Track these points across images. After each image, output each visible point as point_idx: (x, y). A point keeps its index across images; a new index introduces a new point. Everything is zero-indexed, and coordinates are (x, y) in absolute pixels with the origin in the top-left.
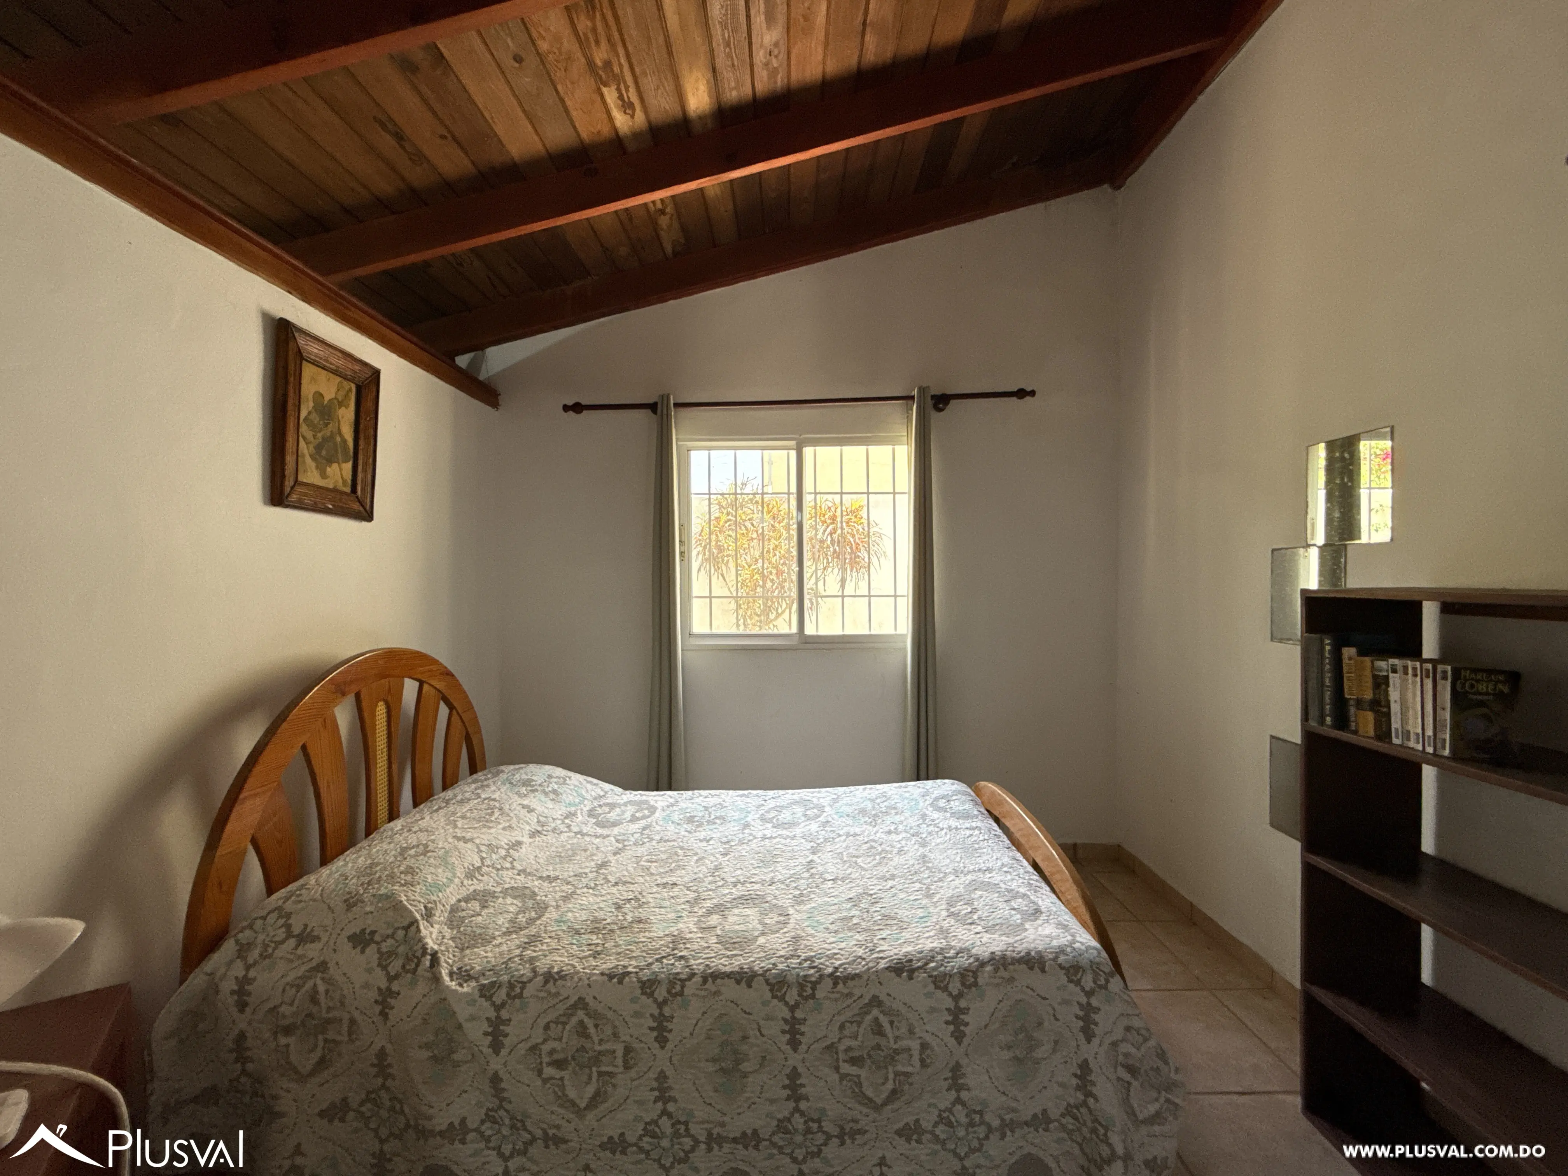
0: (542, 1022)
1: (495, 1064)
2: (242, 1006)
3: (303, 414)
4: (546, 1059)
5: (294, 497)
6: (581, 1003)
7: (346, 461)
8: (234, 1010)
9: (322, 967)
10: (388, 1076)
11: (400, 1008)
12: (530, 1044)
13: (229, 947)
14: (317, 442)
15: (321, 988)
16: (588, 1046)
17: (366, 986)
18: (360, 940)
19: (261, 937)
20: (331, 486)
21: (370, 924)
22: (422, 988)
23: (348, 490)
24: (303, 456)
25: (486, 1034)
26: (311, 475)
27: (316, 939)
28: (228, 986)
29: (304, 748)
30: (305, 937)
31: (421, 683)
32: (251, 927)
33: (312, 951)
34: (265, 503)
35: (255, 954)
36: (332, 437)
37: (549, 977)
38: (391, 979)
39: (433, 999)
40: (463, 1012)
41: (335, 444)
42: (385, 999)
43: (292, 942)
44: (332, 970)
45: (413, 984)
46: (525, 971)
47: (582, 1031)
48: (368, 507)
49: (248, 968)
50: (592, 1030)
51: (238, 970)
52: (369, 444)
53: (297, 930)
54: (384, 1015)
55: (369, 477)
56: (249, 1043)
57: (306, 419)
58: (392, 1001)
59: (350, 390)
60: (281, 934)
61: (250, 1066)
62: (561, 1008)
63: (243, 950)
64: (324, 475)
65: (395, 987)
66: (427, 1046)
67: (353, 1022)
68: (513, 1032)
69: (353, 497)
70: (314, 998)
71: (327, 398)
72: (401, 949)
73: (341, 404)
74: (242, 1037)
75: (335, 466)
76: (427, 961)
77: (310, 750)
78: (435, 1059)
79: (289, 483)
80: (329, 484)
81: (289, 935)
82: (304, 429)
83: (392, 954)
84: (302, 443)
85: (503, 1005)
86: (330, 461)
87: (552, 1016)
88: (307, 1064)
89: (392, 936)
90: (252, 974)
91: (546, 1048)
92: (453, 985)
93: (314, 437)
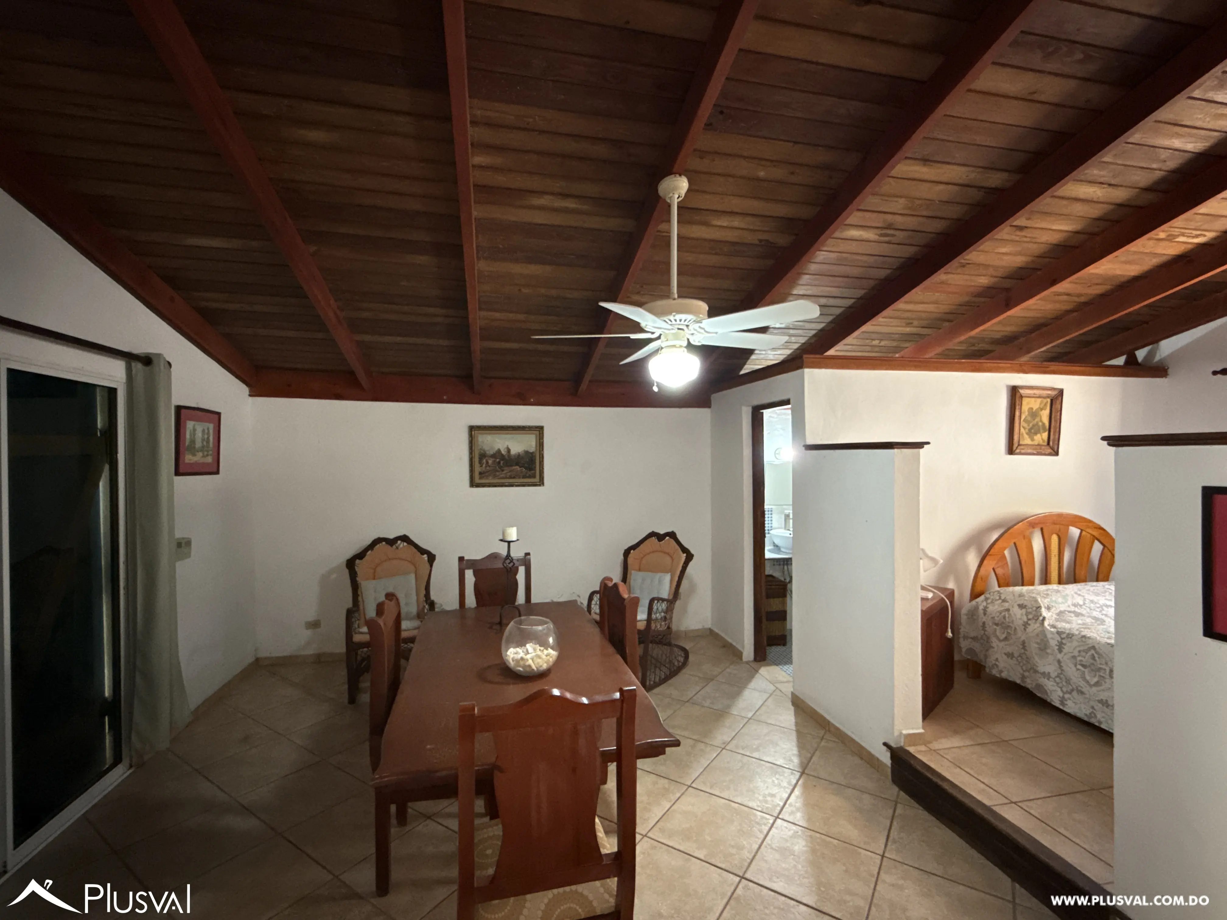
0: (1078, 649)
1: (1059, 656)
2: (985, 614)
3: (1023, 417)
4: (1078, 662)
5: (1018, 451)
6: (1093, 648)
7: (1045, 432)
8: (983, 615)
9: (1008, 610)
10: (1026, 650)
11: (1030, 629)
12: (1072, 655)
13: (982, 598)
14: (1029, 427)
15: (1007, 616)
16: (1095, 664)
17: (1020, 619)
18: (1021, 606)
19: (992, 597)
20: (1036, 444)
21: (1025, 603)
22: (1038, 625)
23: (1046, 444)
24: (1023, 434)
25: (1057, 645)
26: (1027, 440)
27: (1007, 602)
28: (981, 607)
29: (1015, 544)
30: (1004, 601)
31: (1082, 530)
32: (990, 594)
33: (1006, 605)
34: (1006, 454)
35: (989, 601)
36: (1037, 423)
37: (1084, 637)
38: (1029, 620)
39: (1040, 629)
40: (1049, 636)
41: (1039, 426)
42: (1026, 625)
43: (1000, 601)
44: (1011, 612)
45: (1035, 623)
46: (1077, 633)
47: (1093, 658)
48: (1056, 450)
49: (987, 604)
50: (1097, 658)
51: (985, 604)
52: (1057, 423)
53: (1003, 598)
54: (1025, 629)
55: (1057, 437)
56: (986, 626)
57: (1024, 420)
58: (1028, 626)
59: (1047, 402)
60: (998, 598)
61: (986, 633)
62: (1086, 647)
63: (986, 599)
64: (1032, 440)
65: (1029, 622)
66: (1037, 643)
67: (1015, 629)
68: (1066, 649)
69: (1048, 447)
70: (1004, 617)
71: (1034, 409)
72: (1034, 613)
73: (1042, 409)
74: (984, 623)
75: (1039, 435)
76: (1041, 618)
77: (1017, 544)
78: (1040, 649)
79: (1015, 445)
80: (1036, 443)
81: (1000, 598)
82: (1023, 423)
83: (1030, 613)
84: (1022, 430)
85: (1064, 639)
86: (1036, 434)
87: (1082, 648)
88: (1003, 637)
89: (1032, 608)
90: (988, 606)
91: (1079, 658)
92: (1048, 628)
93: (1028, 426)
